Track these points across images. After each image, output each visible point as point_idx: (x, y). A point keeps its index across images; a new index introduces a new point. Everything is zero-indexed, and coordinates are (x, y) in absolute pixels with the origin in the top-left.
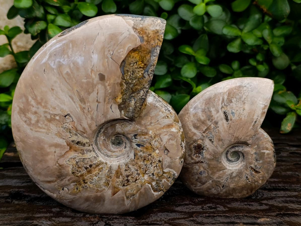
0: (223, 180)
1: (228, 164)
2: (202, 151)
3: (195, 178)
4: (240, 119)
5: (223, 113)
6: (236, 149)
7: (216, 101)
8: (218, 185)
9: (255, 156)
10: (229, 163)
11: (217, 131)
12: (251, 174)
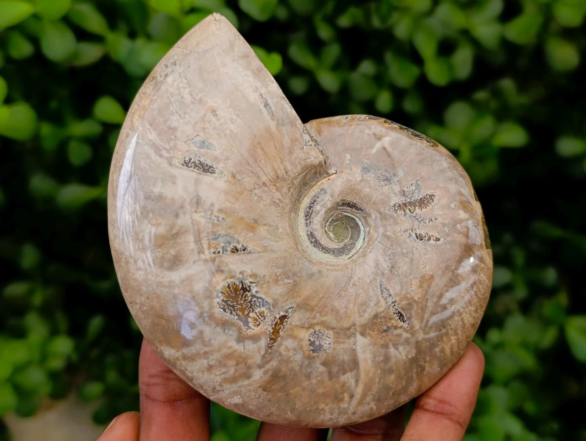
0: (378, 302)
2: (249, 294)
3: (321, 373)
4: (231, 136)
5: (187, 168)
6: (319, 212)
8: (385, 328)
9: (370, 177)
10: (348, 255)
11: (221, 216)
12: (417, 219)
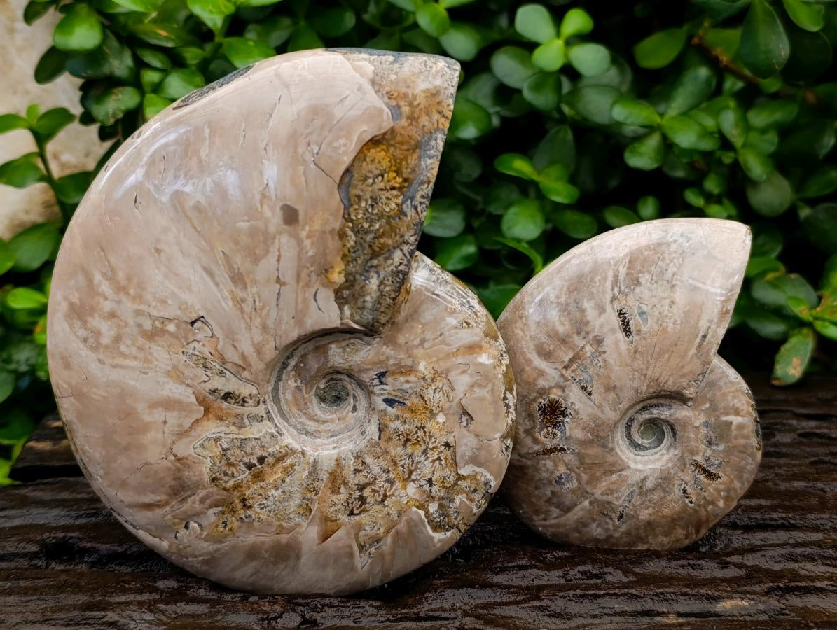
0: (620, 498)
1: (631, 455)
2: (562, 418)
3: (545, 494)
4: (663, 329)
5: (617, 315)
6: (653, 414)
7: (598, 281)
8: (606, 513)
9: (704, 431)
10: (636, 452)
11: (601, 364)
12: (696, 481)
